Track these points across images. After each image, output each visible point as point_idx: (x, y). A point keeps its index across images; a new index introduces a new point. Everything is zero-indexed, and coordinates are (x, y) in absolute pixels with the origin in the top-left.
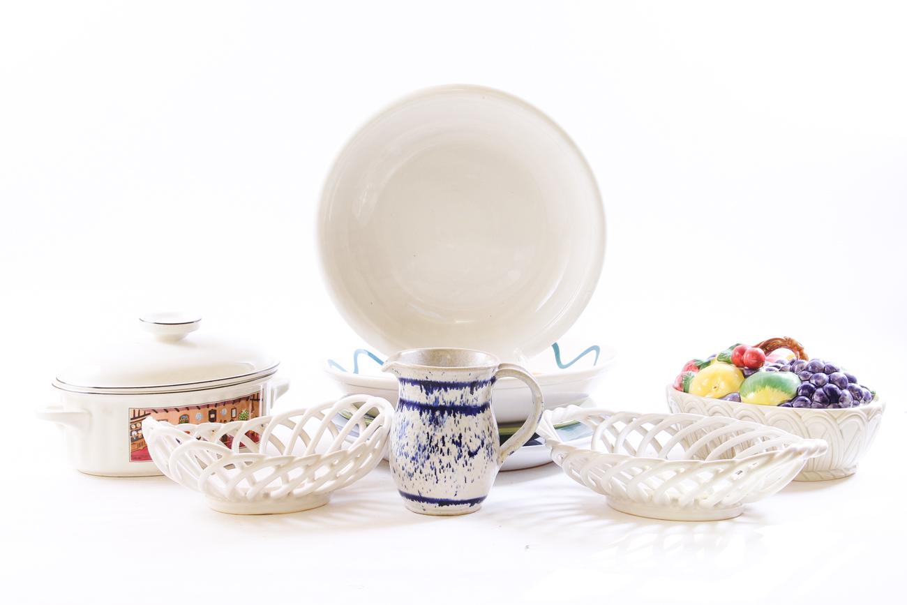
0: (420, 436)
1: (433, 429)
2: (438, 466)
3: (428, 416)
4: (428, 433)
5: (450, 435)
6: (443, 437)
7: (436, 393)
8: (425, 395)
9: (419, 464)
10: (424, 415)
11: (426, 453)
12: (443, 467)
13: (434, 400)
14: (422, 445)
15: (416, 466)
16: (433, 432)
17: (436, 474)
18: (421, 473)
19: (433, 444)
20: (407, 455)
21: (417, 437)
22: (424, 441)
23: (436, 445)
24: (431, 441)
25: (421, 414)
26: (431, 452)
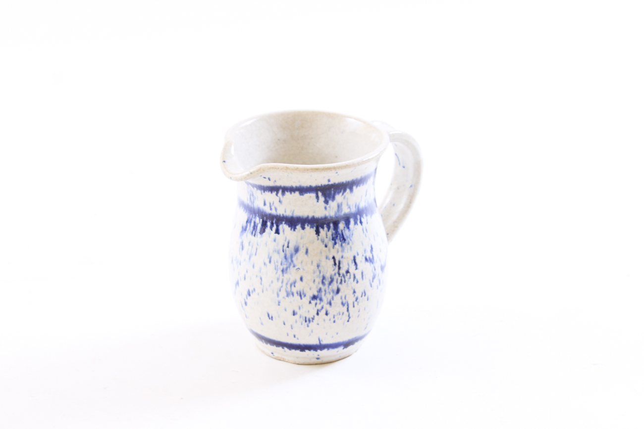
0: (323, 264)
1: (340, 249)
2: (351, 299)
3: (330, 234)
4: (334, 258)
5: (361, 252)
6: (354, 258)
7: (339, 198)
8: (323, 205)
9: (325, 303)
10: (323, 232)
11: (334, 286)
12: (357, 299)
13: (336, 208)
14: (328, 276)
15: (319, 307)
16: (340, 254)
17: (348, 310)
18: (327, 314)
19: (343, 271)
20: (301, 295)
21: (318, 266)
22: (329, 269)
23: (348, 272)
24: (339, 268)
25: (318, 232)
26: (341, 283)
